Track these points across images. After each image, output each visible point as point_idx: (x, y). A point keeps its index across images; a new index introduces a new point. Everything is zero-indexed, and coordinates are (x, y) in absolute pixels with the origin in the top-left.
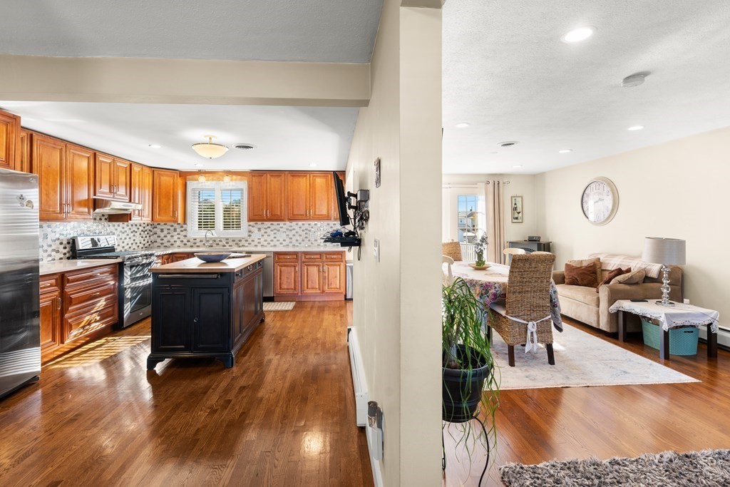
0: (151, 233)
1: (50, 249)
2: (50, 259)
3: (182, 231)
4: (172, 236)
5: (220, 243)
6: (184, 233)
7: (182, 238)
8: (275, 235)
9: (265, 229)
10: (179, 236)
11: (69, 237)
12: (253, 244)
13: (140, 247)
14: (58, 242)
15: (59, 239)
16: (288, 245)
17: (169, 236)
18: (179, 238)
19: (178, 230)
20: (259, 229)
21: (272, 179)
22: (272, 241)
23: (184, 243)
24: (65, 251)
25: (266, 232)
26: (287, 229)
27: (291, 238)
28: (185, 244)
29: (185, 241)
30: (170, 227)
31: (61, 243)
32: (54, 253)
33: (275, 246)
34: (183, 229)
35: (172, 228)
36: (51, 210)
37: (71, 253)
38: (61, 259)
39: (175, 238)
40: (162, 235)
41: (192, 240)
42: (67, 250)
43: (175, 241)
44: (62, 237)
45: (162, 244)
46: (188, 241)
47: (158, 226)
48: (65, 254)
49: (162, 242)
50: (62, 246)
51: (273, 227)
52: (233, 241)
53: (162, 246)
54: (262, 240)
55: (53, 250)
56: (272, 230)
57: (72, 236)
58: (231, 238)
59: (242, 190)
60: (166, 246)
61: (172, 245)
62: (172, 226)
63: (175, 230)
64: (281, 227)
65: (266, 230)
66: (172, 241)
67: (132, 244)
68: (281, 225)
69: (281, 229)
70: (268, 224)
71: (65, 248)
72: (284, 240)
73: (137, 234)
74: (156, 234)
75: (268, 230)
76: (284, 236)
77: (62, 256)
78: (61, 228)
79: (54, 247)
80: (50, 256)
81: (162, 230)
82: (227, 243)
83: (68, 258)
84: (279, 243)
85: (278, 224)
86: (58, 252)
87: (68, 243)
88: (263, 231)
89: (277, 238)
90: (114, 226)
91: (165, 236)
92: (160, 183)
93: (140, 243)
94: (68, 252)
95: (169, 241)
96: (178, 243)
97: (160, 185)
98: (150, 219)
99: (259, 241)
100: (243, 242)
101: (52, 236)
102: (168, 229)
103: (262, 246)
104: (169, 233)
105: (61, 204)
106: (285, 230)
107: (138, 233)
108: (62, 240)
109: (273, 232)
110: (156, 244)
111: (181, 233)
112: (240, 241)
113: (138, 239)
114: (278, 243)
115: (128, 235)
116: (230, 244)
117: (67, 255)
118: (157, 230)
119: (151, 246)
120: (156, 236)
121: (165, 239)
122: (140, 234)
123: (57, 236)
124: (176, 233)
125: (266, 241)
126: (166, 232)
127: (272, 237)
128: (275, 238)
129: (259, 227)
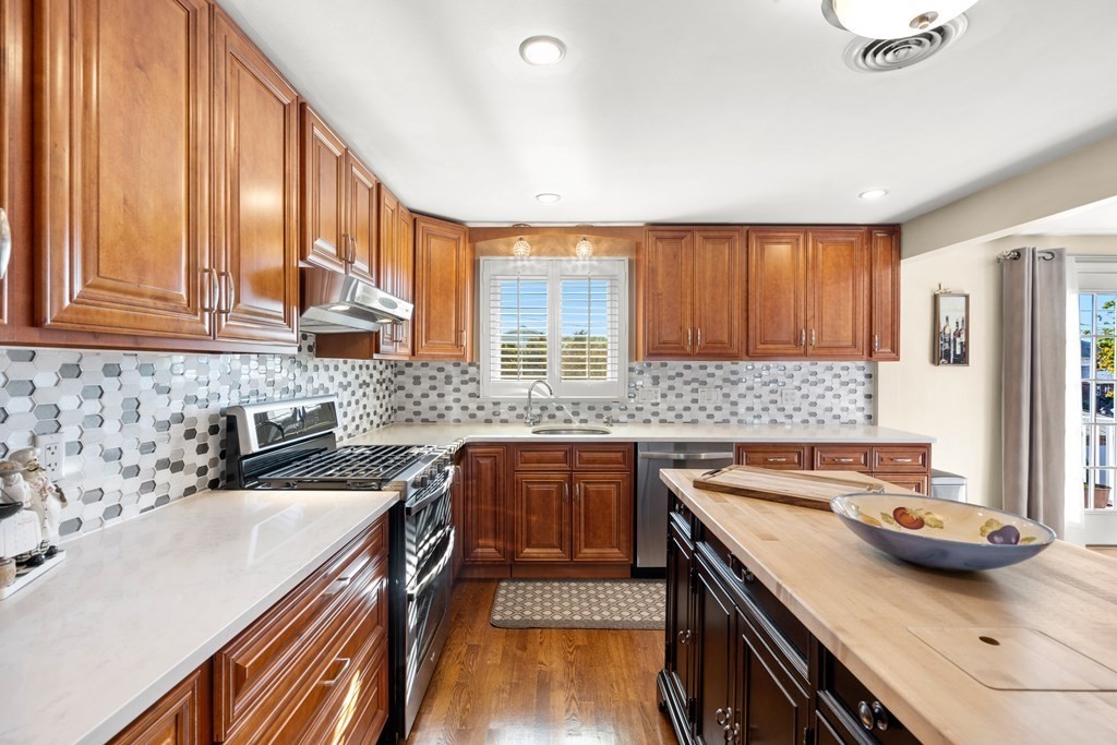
0: (392, 387)
1: (147, 463)
2: (150, 498)
3: (464, 382)
4: (441, 395)
5: (558, 413)
6: (471, 387)
7: (465, 400)
8: (695, 396)
9: (671, 378)
10: (457, 395)
11: (216, 406)
12: (640, 416)
13: (375, 425)
14: (178, 430)
15: (181, 418)
16: (726, 421)
17: (433, 395)
18: (458, 400)
19: (456, 381)
20: (656, 380)
21: (709, 247)
22: (687, 409)
23: (470, 412)
24: (203, 460)
25: (671, 388)
26: (726, 380)
27: (734, 404)
28: (473, 416)
29: (473, 406)
30: (434, 373)
31: (190, 434)
32: (164, 476)
33: (694, 422)
34: (467, 377)
35: (441, 376)
36: (149, 287)
37: (222, 464)
38: (190, 491)
39: (449, 399)
40: (417, 392)
41: (489, 407)
42: (211, 454)
43: (448, 408)
44: (192, 411)
45: (417, 413)
46: (480, 408)
47: (408, 370)
48: (202, 471)
49: (417, 408)
50: (194, 443)
51: (688, 375)
52: (591, 408)
53: (417, 419)
54: (663, 407)
55: (162, 464)
56: (687, 383)
57: (224, 403)
58: (585, 401)
59: (613, 278)
60: (425, 421)
61: (441, 416)
62: (441, 370)
63: (448, 379)
64: (712, 375)
65: (671, 383)
66: (441, 406)
67: (361, 417)
68: (710, 370)
69: (708, 380)
70: (676, 365)
71: (202, 449)
72: (718, 408)
73: (369, 391)
74: (401, 388)
75: (678, 382)
76: (717, 396)
77: (192, 480)
78: (191, 374)
79: (164, 451)
80: (152, 486)
81: (417, 380)
82: (576, 414)
83: (214, 485)
84: (704, 414)
85: (704, 368)
86: (177, 467)
87: (214, 430)
88: (664, 384)
89: (700, 404)
90: (327, 368)
91: (425, 396)
92: (429, 254)
93: (375, 413)
94: (214, 462)
95: (433, 408)
96: (456, 412)
97: (429, 261)
98: (408, 351)
99: (654, 409)
100: (615, 413)
101: (158, 408)
102: (433, 378)
103: (663, 421)
104: (433, 388)
105: (192, 269)
106: (720, 383)
107: (372, 387)
108: (194, 420)
109: (689, 388)
110: (402, 415)
111: (463, 387)
112: (607, 408)
113: (372, 403)
114: (702, 416)
115: (353, 393)
116: (582, 417)
117: (211, 474)
118: (406, 380)
119: (392, 418)
120: (401, 393)
121: (423, 400)
122: (375, 390)
123: (176, 407)
124: (451, 388)
125: (671, 409)
126: (426, 384)
127: (687, 400)
128: (695, 401)
129: (655, 373)
